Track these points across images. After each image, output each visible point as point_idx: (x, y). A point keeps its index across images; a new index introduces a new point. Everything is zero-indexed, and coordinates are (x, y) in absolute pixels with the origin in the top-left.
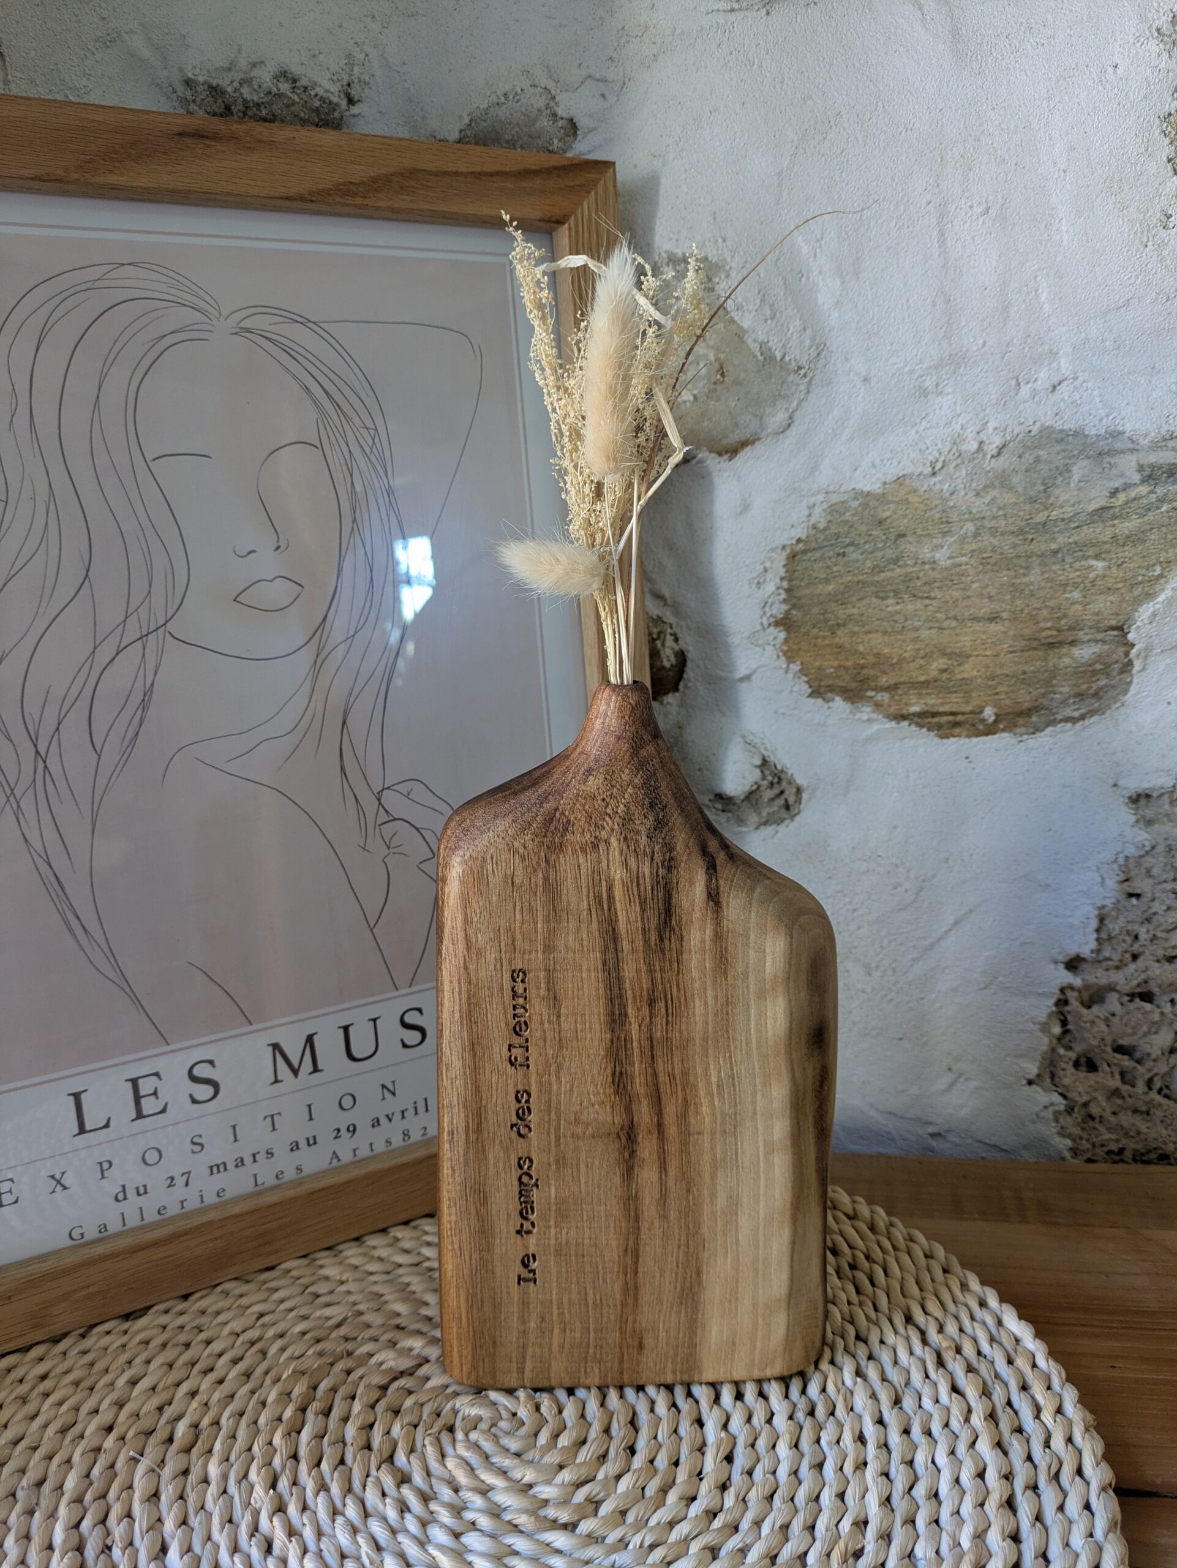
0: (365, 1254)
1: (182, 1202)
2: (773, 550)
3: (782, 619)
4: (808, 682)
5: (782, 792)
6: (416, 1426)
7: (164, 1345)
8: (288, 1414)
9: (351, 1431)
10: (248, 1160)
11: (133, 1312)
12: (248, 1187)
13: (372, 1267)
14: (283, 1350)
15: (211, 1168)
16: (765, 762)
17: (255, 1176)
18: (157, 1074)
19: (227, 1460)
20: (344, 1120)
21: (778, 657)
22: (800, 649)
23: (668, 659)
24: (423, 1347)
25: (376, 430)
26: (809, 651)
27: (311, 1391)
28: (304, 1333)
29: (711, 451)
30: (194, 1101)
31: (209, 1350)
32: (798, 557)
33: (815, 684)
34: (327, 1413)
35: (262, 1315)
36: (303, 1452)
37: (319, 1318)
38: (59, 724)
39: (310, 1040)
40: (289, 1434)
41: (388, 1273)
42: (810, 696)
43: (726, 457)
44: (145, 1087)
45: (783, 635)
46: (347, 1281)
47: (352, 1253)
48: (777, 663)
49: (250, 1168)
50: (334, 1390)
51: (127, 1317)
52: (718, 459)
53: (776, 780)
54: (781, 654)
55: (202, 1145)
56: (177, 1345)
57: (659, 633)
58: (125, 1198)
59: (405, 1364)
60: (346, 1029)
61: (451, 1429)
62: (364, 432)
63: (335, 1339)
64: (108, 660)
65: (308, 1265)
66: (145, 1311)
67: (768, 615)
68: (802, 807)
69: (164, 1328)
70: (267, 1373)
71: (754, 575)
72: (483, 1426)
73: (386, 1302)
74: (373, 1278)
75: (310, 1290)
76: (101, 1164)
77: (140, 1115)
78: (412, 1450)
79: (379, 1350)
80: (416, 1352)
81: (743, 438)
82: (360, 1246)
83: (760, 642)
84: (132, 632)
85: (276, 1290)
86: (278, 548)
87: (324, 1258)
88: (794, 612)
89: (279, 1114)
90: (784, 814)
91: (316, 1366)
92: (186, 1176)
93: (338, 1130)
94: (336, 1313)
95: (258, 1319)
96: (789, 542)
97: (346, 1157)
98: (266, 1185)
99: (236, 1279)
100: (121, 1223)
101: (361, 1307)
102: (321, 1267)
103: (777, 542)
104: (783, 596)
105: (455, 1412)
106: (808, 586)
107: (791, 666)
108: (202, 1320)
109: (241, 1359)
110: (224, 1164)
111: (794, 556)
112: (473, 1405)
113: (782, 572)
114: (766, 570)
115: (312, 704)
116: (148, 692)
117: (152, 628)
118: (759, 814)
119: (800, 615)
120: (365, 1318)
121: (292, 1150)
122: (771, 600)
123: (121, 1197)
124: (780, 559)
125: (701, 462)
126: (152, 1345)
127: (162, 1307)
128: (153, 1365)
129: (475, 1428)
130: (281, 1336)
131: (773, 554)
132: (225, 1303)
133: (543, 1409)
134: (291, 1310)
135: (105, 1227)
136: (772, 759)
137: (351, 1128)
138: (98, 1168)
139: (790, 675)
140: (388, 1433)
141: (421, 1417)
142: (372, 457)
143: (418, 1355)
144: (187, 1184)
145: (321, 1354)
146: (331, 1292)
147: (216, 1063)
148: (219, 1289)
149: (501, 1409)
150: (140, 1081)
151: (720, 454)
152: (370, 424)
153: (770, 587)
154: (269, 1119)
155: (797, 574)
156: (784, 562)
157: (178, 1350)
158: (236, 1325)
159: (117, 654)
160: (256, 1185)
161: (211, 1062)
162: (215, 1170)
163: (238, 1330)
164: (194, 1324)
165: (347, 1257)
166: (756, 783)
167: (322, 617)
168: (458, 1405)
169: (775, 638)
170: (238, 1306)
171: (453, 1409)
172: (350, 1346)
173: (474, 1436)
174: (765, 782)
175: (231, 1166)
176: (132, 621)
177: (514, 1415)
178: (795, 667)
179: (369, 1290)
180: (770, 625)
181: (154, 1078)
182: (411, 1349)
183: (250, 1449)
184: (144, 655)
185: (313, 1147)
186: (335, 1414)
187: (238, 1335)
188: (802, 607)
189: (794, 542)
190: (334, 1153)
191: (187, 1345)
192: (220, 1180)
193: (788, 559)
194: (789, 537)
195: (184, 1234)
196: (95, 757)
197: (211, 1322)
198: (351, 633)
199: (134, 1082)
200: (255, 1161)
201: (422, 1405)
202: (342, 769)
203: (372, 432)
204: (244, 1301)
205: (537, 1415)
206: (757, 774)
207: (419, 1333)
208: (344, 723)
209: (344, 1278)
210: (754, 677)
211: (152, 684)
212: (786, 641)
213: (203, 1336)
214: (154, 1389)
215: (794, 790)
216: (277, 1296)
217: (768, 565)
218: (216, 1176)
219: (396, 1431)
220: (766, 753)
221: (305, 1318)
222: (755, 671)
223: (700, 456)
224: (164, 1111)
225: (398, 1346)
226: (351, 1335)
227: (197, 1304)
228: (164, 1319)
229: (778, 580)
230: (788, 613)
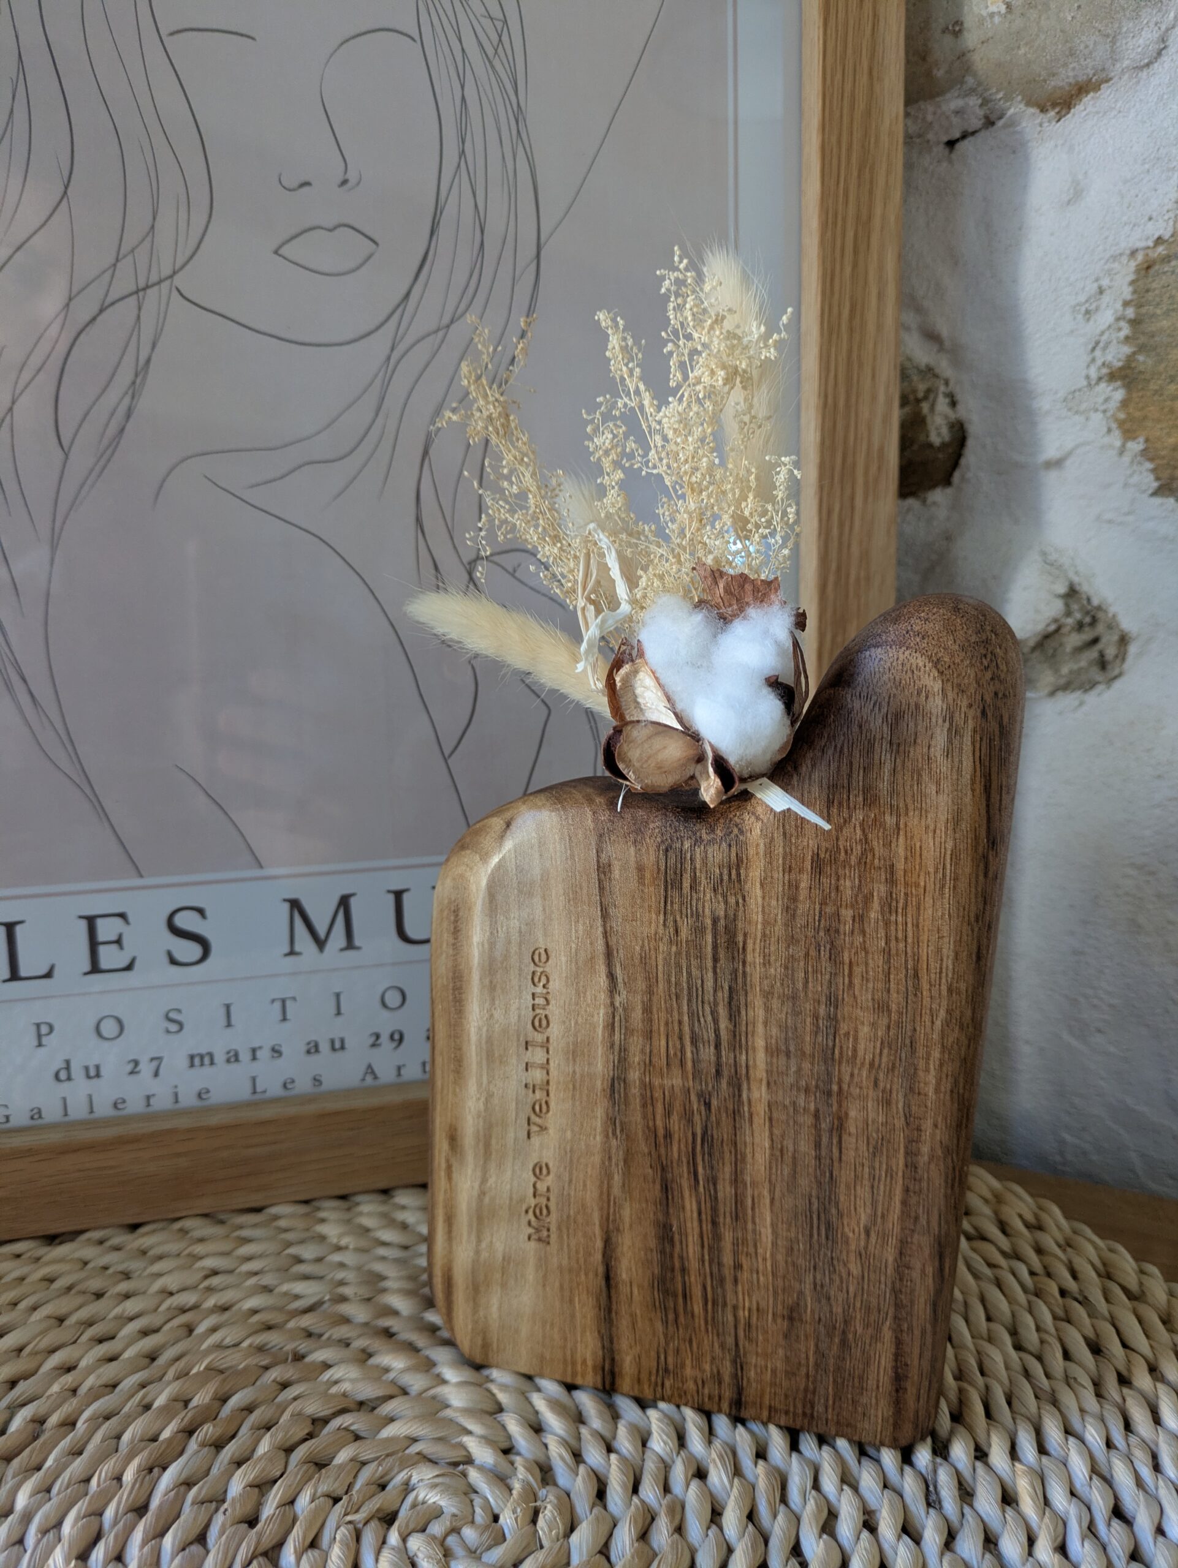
0: (385, 1216)
1: (148, 1098)
2: (1115, 258)
3: (1121, 369)
4: (1153, 471)
5: (1095, 641)
6: (336, 1500)
7: (69, 1289)
8: (166, 1434)
9: (236, 1487)
10: (245, 1056)
11: (63, 1234)
12: (243, 1093)
13: (387, 1235)
14: (214, 1330)
15: (192, 1057)
16: (1072, 593)
17: (254, 1079)
18: (122, 916)
19: (48, 1491)
20: (386, 1023)
21: (1109, 430)
22: (1145, 418)
23: (938, 432)
24: (403, 1371)
25: (505, 22)
26: (1159, 421)
27: (217, 1404)
28: (254, 1312)
29: (1029, 104)
30: (173, 961)
31: (118, 1310)
32: (1157, 267)
33: (1166, 474)
34: (218, 1445)
35: (215, 1273)
36: (155, 1503)
37: (286, 1294)
38: (13, 402)
39: (344, 902)
40: (151, 1470)
41: (406, 1248)
42: (1155, 494)
43: (1052, 113)
44: (106, 930)
45: (1119, 395)
46: (346, 1248)
47: (368, 1210)
48: (1107, 440)
49: (245, 1068)
50: (249, 1409)
51: (52, 1239)
52: (1041, 117)
53: (1088, 620)
54: (1114, 426)
55: (181, 1025)
56: (84, 1293)
57: (928, 391)
58: (69, 1079)
59: (367, 1391)
60: (398, 895)
61: (389, 1519)
62: (486, 22)
63: (291, 1330)
64: (88, 318)
65: (307, 1215)
66: (73, 1235)
67: (1099, 362)
68: (1126, 666)
69: (86, 1263)
70: (177, 1359)
71: (1082, 298)
72: (437, 1528)
73: (384, 1290)
74: (382, 1251)
75: (292, 1251)
76: (38, 1026)
77: (95, 968)
78: (313, 1544)
79: (341, 1361)
80: (391, 1376)
81: (1082, 78)
82: (384, 1202)
83: (1084, 406)
84: (124, 283)
85: (247, 1241)
86: (345, 182)
87: (330, 1211)
88: (1141, 358)
89: (294, 999)
90: (1096, 674)
91: (241, 1366)
92: (155, 1063)
93: (378, 1036)
94: (309, 1291)
95: (206, 1277)
96: (1142, 244)
97: (386, 1075)
98: (268, 1095)
99: (205, 1216)
100: (61, 1112)
101: (347, 1291)
102: (323, 1221)
103: (1123, 245)
104: (1126, 330)
105: (407, 1488)
106: (1167, 313)
107: (1131, 445)
108: (134, 1265)
109: (156, 1331)
110: (211, 1055)
111: (1148, 268)
112: (434, 1486)
113: (1127, 293)
114: (1101, 291)
115: (380, 421)
116: (142, 370)
117: (154, 278)
118: (1057, 671)
119: (1150, 362)
120: (345, 1309)
121: (308, 1052)
122: (1105, 338)
123: (63, 1075)
124: (1126, 271)
125: (1012, 123)
126: (57, 1285)
127: (96, 1235)
128: (37, 1316)
129: (423, 1530)
130: (225, 1309)
131: (1116, 265)
132: (173, 1247)
133: (541, 1522)
134: (256, 1274)
135: (40, 1112)
136: (1085, 588)
137: (397, 1037)
138: (34, 1029)
139: (1126, 459)
140: (292, 1502)
141: (350, 1487)
142: (497, 63)
143: (393, 1382)
144: (156, 1074)
145: (261, 1349)
146: (319, 1260)
147: (208, 913)
148: (177, 1225)
149: (478, 1501)
150: (100, 922)
151: (1043, 110)
152: (496, 13)
153: (1106, 317)
154: (278, 1005)
155: (1150, 296)
156: (1132, 277)
157: (79, 1300)
158: (171, 1282)
159: (101, 311)
160: (255, 1092)
161: (201, 912)
162: (197, 1061)
163: (173, 1287)
164: (121, 1268)
165: (361, 1214)
166: (1056, 620)
167: (404, 291)
168: (414, 1480)
169: (1107, 400)
170: (189, 1255)
171: (407, 1483)
172: (303, 1346)
173: (415, 1543)
174: (1070, 621)
175: (220, 1058)
176: (125, 265)
177: (496, 1518)
178: (1136, 446)
179: (366, 1268)
180: (1100, 379)
181: (118, 921)
182: (387, 1370)
183: (88, 1480)
184: (139, 317)
185: (339, 1054)
186: (230, 1451)
187: (171, 1294)
188: (1155, 348)
189: (1151, 244)
190: (370, 1066)
191: (99, 1295)
192: (202, 1077)
193: (1138, 271)
194: (1141, 236)
195: (135, 1140)
196: (60, 454)
197: (145, 1269)
198: (446, 320)
199: (91, 921)
200: (254, 1058)
201: (364, 1464)
202: (419, 521)
203: (499, 25)
204: (199, 1249)
205: (529, 1528)
206: (1058, 606)
207: (412, 1348)
208: (426, 453)
209: (343, 1242)
210: (1068, 463)
211: (148, 361)
212: (1125, 404)
213: (124, 1287)
214: (20, 1350)
215: (1116, 638)
216: (245, 1250)
217: (1105, 282)
218: (197, 1071)
219: (303, 1502)
220: (1076, 579)
221: (267, 1290)
222: (1069, 454)
223: (1012, 111)
224: (129, 968)
225: (372, 1361)
226: (316, 1329)
227: (144, 1239)
228: (88, 1252)
229: (1119, 306)
230: (1130, 359)
